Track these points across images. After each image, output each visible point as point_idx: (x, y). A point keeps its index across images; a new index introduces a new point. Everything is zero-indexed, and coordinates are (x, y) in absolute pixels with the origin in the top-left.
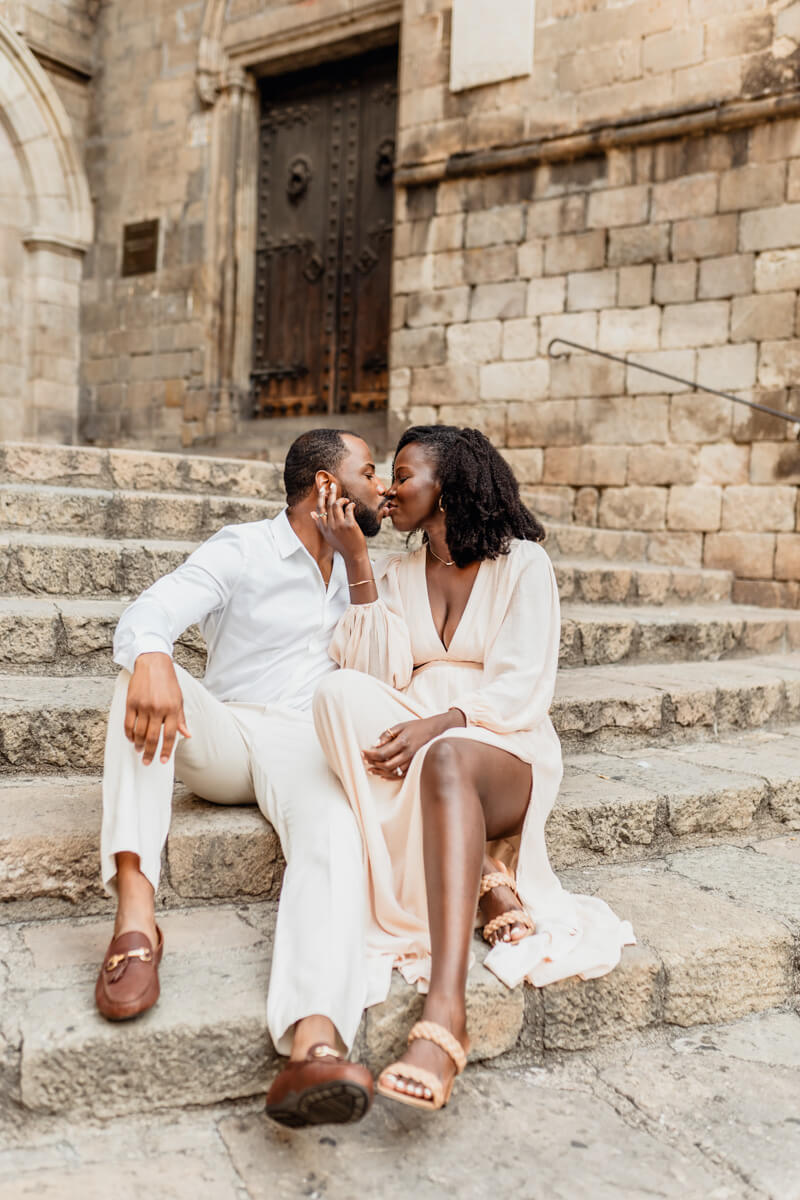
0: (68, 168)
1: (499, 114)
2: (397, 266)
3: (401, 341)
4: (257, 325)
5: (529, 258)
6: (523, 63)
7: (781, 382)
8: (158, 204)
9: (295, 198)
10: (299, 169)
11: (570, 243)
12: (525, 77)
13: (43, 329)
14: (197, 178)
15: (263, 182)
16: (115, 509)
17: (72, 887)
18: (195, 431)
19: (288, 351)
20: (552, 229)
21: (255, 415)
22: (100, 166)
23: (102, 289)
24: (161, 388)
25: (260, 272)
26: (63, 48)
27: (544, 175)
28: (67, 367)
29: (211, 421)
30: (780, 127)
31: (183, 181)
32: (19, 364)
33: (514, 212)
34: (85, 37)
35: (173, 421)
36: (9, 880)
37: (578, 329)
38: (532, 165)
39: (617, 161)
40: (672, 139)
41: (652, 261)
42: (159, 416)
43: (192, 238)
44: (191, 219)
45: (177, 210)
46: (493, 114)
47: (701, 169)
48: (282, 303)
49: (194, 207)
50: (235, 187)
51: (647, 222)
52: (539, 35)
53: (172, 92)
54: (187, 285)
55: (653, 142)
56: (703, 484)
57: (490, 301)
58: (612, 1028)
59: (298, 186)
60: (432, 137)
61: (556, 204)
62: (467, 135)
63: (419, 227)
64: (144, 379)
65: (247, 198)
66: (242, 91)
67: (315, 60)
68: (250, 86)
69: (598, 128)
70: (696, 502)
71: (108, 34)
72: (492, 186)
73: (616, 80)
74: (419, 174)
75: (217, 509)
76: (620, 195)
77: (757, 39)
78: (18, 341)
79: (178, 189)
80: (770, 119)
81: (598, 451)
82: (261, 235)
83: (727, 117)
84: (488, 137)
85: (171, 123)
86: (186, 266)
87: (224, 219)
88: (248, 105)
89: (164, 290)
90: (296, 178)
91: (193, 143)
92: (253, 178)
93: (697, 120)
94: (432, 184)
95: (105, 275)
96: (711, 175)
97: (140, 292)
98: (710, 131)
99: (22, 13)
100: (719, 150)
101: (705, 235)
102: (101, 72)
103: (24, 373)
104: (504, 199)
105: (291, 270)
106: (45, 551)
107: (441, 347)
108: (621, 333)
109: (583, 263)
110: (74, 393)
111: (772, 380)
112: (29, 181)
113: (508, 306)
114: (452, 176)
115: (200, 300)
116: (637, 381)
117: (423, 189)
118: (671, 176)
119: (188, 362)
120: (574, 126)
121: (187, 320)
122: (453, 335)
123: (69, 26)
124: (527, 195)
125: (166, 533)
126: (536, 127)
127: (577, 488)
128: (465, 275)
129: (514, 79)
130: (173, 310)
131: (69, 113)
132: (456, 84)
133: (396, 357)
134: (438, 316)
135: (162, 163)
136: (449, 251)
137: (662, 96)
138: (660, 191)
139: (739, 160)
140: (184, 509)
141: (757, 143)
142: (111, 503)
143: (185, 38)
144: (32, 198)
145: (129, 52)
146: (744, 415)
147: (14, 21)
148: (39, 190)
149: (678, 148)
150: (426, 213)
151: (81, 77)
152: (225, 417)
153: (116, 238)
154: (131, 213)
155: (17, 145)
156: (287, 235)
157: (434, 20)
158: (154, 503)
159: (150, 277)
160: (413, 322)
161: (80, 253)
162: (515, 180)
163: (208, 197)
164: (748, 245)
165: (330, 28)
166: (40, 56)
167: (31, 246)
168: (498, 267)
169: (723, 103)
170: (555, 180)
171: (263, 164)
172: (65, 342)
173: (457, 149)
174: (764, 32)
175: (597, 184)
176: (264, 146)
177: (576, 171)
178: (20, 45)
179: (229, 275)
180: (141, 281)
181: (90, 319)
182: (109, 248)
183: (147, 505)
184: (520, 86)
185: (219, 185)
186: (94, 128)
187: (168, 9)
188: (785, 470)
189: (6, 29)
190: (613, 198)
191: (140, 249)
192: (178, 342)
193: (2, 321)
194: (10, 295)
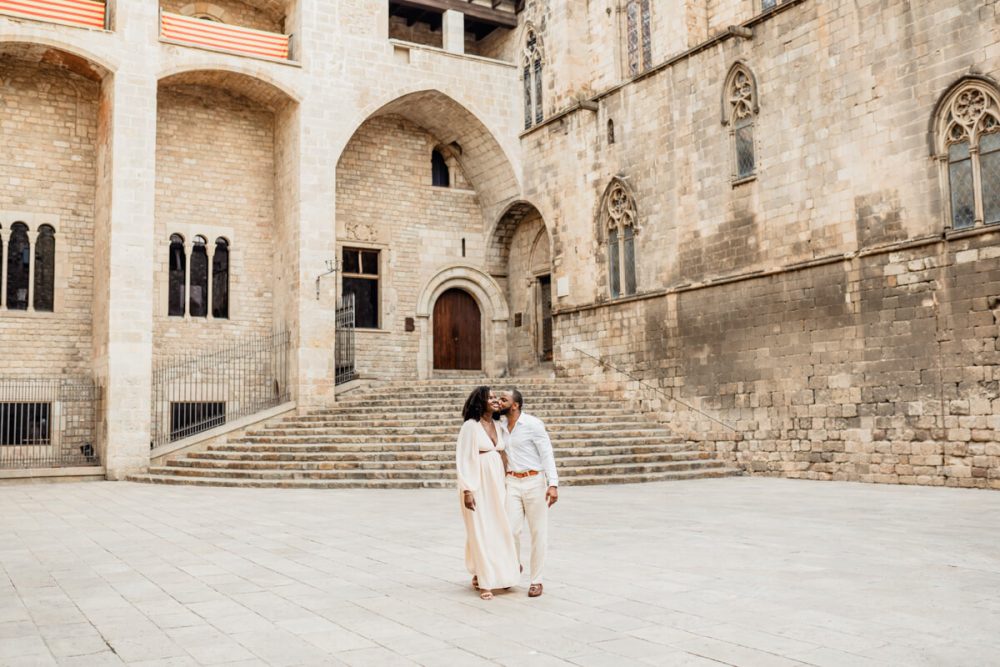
0: (502, 300)
1: (565, 301)
2: (553, 332)
3: (554, 347)
4: (544, 338)
5: (571, 331)
6: (567, 293)
7: (602, 355)
8: (521, 309)
11: (576, 328)
12: (568, 296)
13: (497, 342)
14: (528, 303)
15: (543, 303)
18: (531, 366)
20: (573, 326)
21: (544, 360)
22: (509, 298)
23: (511, 330)
24: (524, 355)
25: (544, 325)
26: (499, 272)
27: (571, 315)
28: (504, 351)
30: (599, 309)
31: (526, 304)
32: (492, 351)
33: (568, 322)
34: (504, 267)
35: (527, 364)
37: (577, 345)
38: (569, 313)
39: (581, 313)
40: (587, 309)
41: (586, 332)
42: (524, 362)
43: (528, 318)
44: (528, 313)
45: (525, 311)
47: (591, 316)
49: (528, 310)
50: (536, 305)
51: (585, 325)
52: (570, 287)
53: (523, 282)
54: (527, 329)
55: (585, 310)
56: (595, 375)
57: (566, 339)
60: (556, 306)
61: (573, 321)
62: (562, 306)
63: (555, 324)
64: (521, 353)
65: (540, 307)
66: (536, 282)
68: (538, 280)
69: (578, 307)
70: (593, 378)
71: (509, 267)
72: (565, 316)
73: (580, 298)
74: (555, 313)
77: (596, 293)
78: (492, 346)
79: (524, 305)
80: (598, 307)
81: (582, 369)
82: (544, 316)
83: (593, 306)
84: (564, 306)
85: (523, 289)
86: (527, 325)
87: (535, 312)
88: (538, 285)
89: (523, 331)
91: (527, 295)
92: (541, 302)
93: (589, 307)
94: (557, 315)
95: (511, 327)
97: (519, 331)
98: (591, 309)
99: (488, 267)
100: (592, 312)
101: (592, 328)
102: (508, 275)
103: (493, 353)
104: (566, 319)
107: (559, 349)
108: (583, 346)
109: (577, 332)
110: (506, 357)
112: (492, 305)
113: (568, 340)
114: (559, 314)
115: (531, 333)
116: (585, 355)
117: (555, 316)
118: (587, 317)
119: (529, 348)
120: (575, 306)
121: (528, 338)
122: (561, 346)
123: (500, 266)
124: (569, 319)
126: (570, 305)
128: (562, 334)
130: (525, 335)
131: (500, 287)
132: (559, 296)
133: (553, 351)
134: (559, 342)
135: (521, 299)
136: (560, 329)
137: (585, 301)
138: (586, 319)
139: (595, 314)
141: (597, 311)
143: (524, 269)
144: (493, 309)
145: (514, 271)
146: (598, 361)
147: (486, 269)
148: (495, 306)
149: (588, 311)
150: (556, 321)
151: (504, 276)
153: (513, 317)
154: (516, 311)
155: (489, 297)
157: (555, 282)
159: (520, 327)
160: (555, 343)
161: (505, 321)
162: (568, 315)
163: (531, 307)
164: (597, 330)
166: (492, 276)
167: (494, 321)
168: (566, 332)
169: (592, 304)
170: (573, 316)
171: (543, 298)
172: (503, 344)
173: (560, 309)
174: (596, 291)
175: (578, 317)
177: (575, 314)
178: (488, 275)
179: (536, 327)
181: (509, 338)
182: (512, 320)
185: (534, 304)
186: (507, 290)
187: (522, 260)
188: (604, 370)
189: (484, 272)
190: (581, 320)
191: (518, 320)
192: (527, 343)
193: (487, 341)
194: (489, 334)
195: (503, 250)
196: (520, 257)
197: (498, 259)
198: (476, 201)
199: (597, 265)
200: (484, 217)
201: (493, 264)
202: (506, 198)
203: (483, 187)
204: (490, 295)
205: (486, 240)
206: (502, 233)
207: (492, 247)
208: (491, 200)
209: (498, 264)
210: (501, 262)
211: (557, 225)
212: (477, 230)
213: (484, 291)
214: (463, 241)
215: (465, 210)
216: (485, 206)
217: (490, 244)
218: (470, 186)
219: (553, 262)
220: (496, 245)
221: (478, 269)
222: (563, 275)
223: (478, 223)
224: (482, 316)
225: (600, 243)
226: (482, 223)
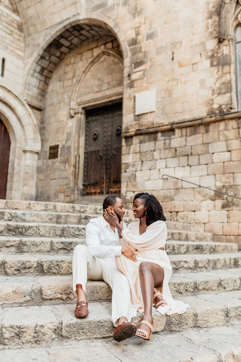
0: (35, 132)
2: (123, 157)
3: (124, 175)
4: (84, 171)
5: (156, 155)
6: (153, 108)
7: (221, 185)
8: (59, 141)
9: (95, 139)
10: (96, 132)
11: (167, 151)
12: (154, 112)
13: (27, 173)
14: (69, 134)
15: (86, 135)
16: (59, 217)
17: (64, 297)
18: (68, 199)
19: (93, 178)
20: (162, 148)
21: (84, 195)
22: (44, 131)
23: (43, 162)
24: (58, 188)
25: (85, 158)
26: (36, 103)
27: (159, 135)
28: (33, 183)
29: (72, 197)
30: (217, 124)
31: (65, 135)
32: (20, 182)
33: (152, 143)
34: (41, 100)
35: (61, 196)
36: (51, 295)
37: (170, 172)
39: (177, 131)
40: (191, 126)
41: (187, 155)
42: (58, 195)
43: (68, 149)
44: (67, 145)
45: (64, 142)
46: (146, 120)
47: (198, 133)
48: (91, 166)
49: (68, 142)
50: (79, 137)
51: (186, 146)
52: (157, 102)
53: (63, 114)
54: (66, 161)
55: (186, 127)
56: (203, 211)
57: (147, 165)
58: (185, 327)
59: (96, 136)
60: (131, 125)
61: (163, 142)
63: (128, 147)
64: (54, 186)
65: (82, 139)
66: (81, 113)
67: (100, 106)
68: (83, 112)
69: (172, 124)
70: (201, 215)
71: (47, 100)
72: (147, 137)
73: (176, 113)
74: (128, 134)
75: (83, 217)
76: (179, 140)
77: (210, 104)
78: (20, 176)
79: (64, 137)
80: (214, 122)
81: (176, 202)
82: (86, 148)
83: (204, 121)
84: (145, 125)
85: (63, 121)
86: (66, 157)
87: (76, 145)
88: (83, 117)
89: (60, 163)
90: (95, 134)
91: (69, 126)
92: (84, 134)
93: (196, 122)
94: (131, 137)
95: (44, 159)
96: (201, 135)
97: (53, 163)
98: (200, 125)
99: (26, 95)
100: (202, 129)
101: (200, 149)
102: (44, 109)
103: (21, 184)
104: (150, 140)
105: (94, 157)
106: (45, 227)
107: (134, 177)
108: (180, 173)
109: (170, 156)
110: (34, 190)
111: (219, 184)
112: (25, 135)
113: (152, 166)
114: (136, 135)
115: (69, 165)
116: (185, 185)
117: (129, 138)
118: (191, 135)
119: (66, 181)
120: (167, 123)
121: (66, 170)
122: (138, 174)
123: (37, 98)
124: (155, 139)
125: (71, 223)
126: (157, 124)
127: (171, 212)
128: (140, 159)
129: (151, 112)
130: (62, 168)
131: (36, 119)
132: (137, 113)
133: (123, 179)
134: (134, 169)
135: (60, 131)
136: (136, 153)
137: (188, 116)
138: (188, 138)
139: (207, 131)
140: (75, 217)
141: (211, 127)
142: (58, 216)
143: (67, 101)
144: (26, 140)
145: (52, 104)
146: (213, 193)
147: (23, 97)
148: (28, 137)
149: (192, 128)
150: (130, 143)
151: (39, 110)
152: (76, 195)
153: (47, 149)
154: (52, 143)
155: (22, 126)
156: (93, 149)
157: (131, 99)
158: (68, 216)
159: (56, 159)
160: (127, 171)
161: (37, 153)
162: (152, 136)
163: (72, 139)
164: (211, 151)
165: (104, 99)
166: (29, 105)
167: (25, 151)
168: (148, 157)
169: (203, 118)
170: (162, 136)
171: (87, 131)
172: (33, 176)
173: (137, 128)
174: (211, 102)
175: (173, 137)
176: (87, 127)
177: (167, 134)
178: (25, 103)
179: (77, 159)
180: (53, 160)
181: (39, 170)
182: (46, 152)
183: (66, 216)
184: (153, 114)
185: (75, 136)
186: (42, 122)
187: (63, 94)
188: (224, 207)
189: (22, 99)
190: (177, 140)
191: (54, 152)
192: (63, 176)
193: (16, 171)
194: (19, 164)
195: (42, 83)
196: (61, 90)
197: (36, 91)
198: (20, 28)
199: (215, 70)
200: (27, 46)
201: (30, 93)
202: (59, 21)
203: (31, 12)
204: (24, 124)
205: (28, 67)
206: (45, 63)
207: (32, 76)
208: (38, 26)
209: (36, 95)
210: (38, 94)
211: (137, 34)
212: (18, 56)
213: (19, 119)
214: (4, 61)
215: (9, 31)
216: (29, 35)
217: (31, 72)
218: (16, 11)
219: (129, 76)
220: (37, 75)
221: (17, 94)
222: (147, 88)
223: (20, 50)
224: (12, 146)
225: (220, 41)
226: (24, 52)
